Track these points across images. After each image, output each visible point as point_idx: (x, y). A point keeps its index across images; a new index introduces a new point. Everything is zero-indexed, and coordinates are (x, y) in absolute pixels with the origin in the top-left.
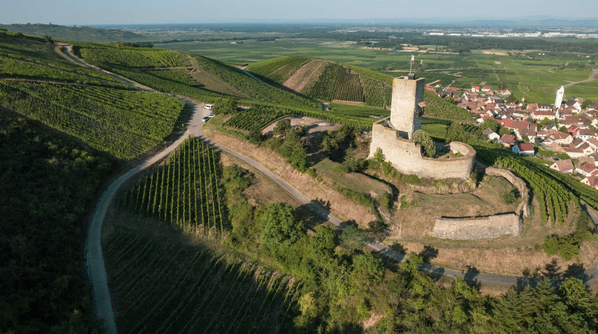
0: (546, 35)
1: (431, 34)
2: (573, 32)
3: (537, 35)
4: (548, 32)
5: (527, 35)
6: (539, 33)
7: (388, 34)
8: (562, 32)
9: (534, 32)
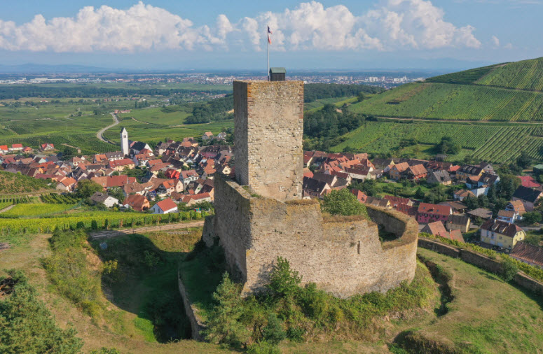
0: (34, 81)
2: (62, 77)
3: (19, 82)
4: (34, 78)
5: (12, 82)
6: (24, 79)
8: (49, 77)
9: (17, 77)
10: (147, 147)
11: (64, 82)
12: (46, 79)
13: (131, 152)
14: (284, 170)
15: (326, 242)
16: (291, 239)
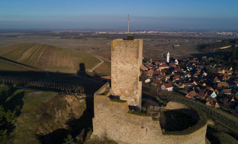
0: (148, 32)
1: (100, 33)
2: (158, 31)
3: (144, 32)
4: (149, 31)
5: (141, 32)
6: (146, 32)
7: (79, 33)
8: (154, 31)
9: (143, 31)
10: (176, 61)
11: (159, 33)
12: (152, 32)
13: (170, 62)
14: (128, 83)
15: (129, 123)
16: (112, 117)
